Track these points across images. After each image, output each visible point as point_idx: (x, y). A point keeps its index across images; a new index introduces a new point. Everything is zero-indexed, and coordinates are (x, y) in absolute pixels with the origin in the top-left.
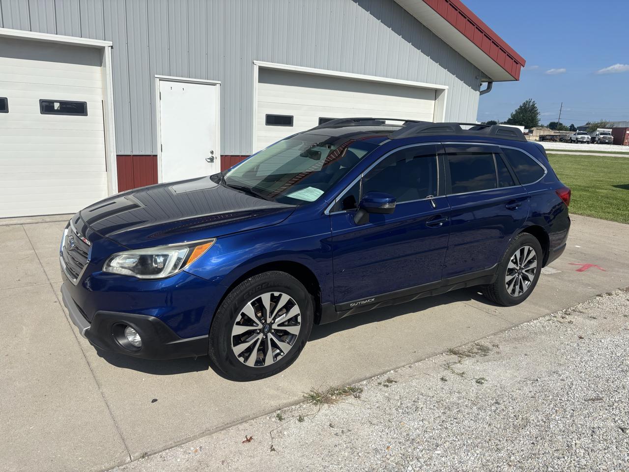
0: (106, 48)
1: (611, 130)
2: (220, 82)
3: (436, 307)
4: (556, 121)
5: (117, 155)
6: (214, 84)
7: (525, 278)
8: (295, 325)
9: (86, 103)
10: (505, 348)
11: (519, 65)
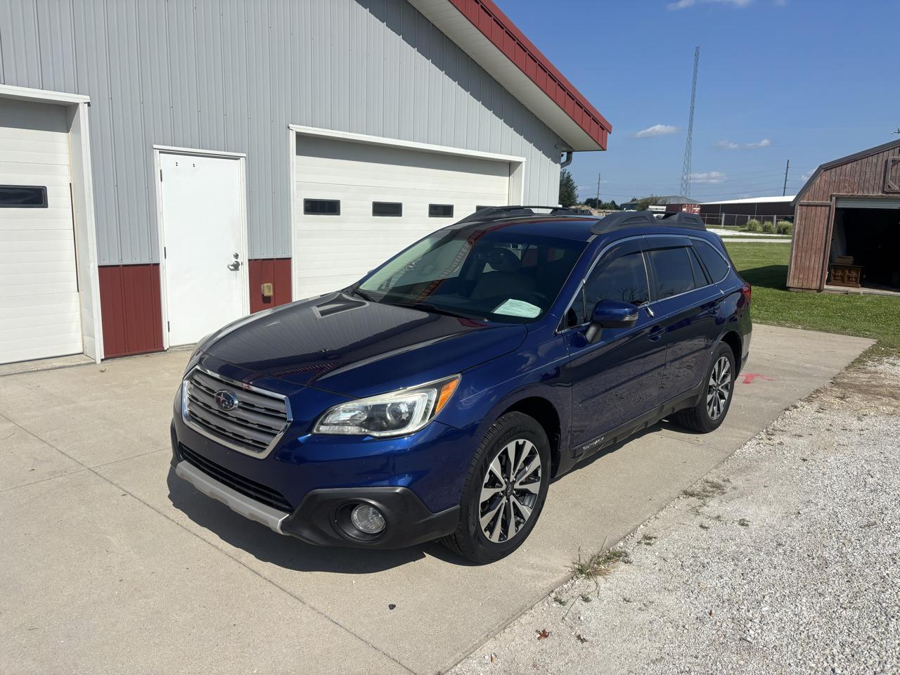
0: (80, 105)
1: (665, 207)
2: (245, 155)
3: (631, 442)
4: (594, 197)
5: (99, 267)
6: (237, 158)
7: (722, 397)
8: (534, 481)
9: (45, 187)
10: (738, 481)
11: (605, 131)
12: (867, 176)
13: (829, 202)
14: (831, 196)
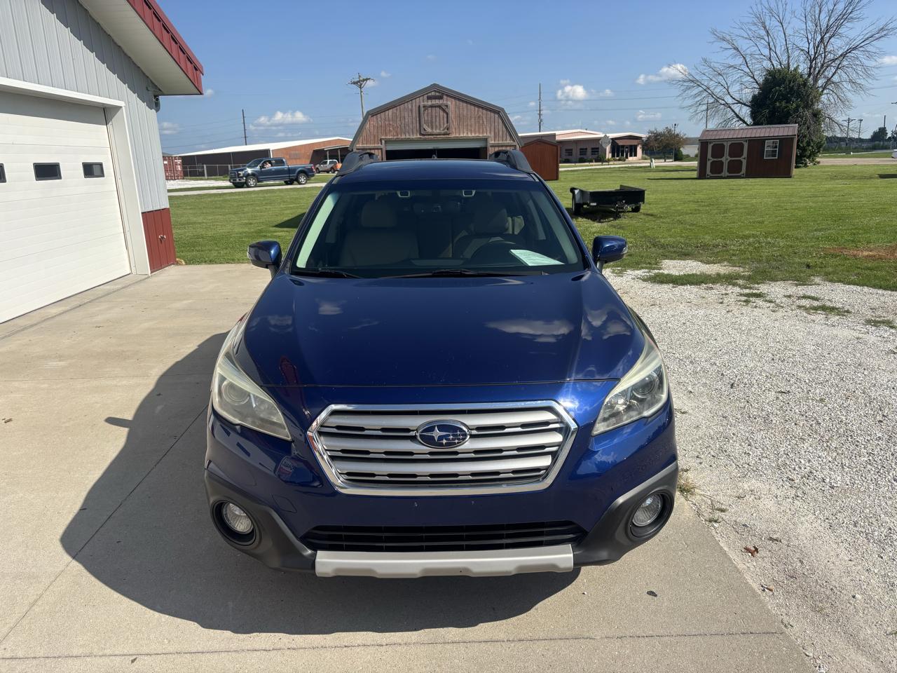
11: (198, 72)
12: (406, 120)
13: (380, 145)
14: (381, 140)
